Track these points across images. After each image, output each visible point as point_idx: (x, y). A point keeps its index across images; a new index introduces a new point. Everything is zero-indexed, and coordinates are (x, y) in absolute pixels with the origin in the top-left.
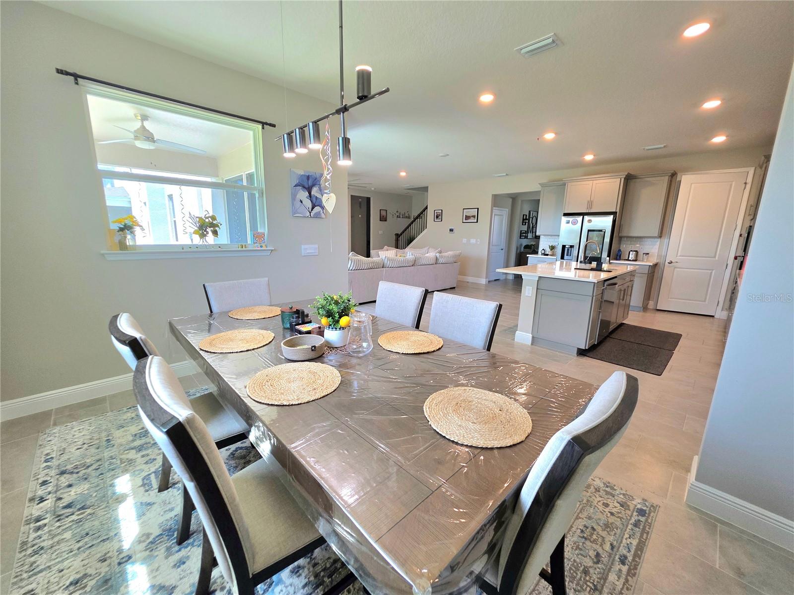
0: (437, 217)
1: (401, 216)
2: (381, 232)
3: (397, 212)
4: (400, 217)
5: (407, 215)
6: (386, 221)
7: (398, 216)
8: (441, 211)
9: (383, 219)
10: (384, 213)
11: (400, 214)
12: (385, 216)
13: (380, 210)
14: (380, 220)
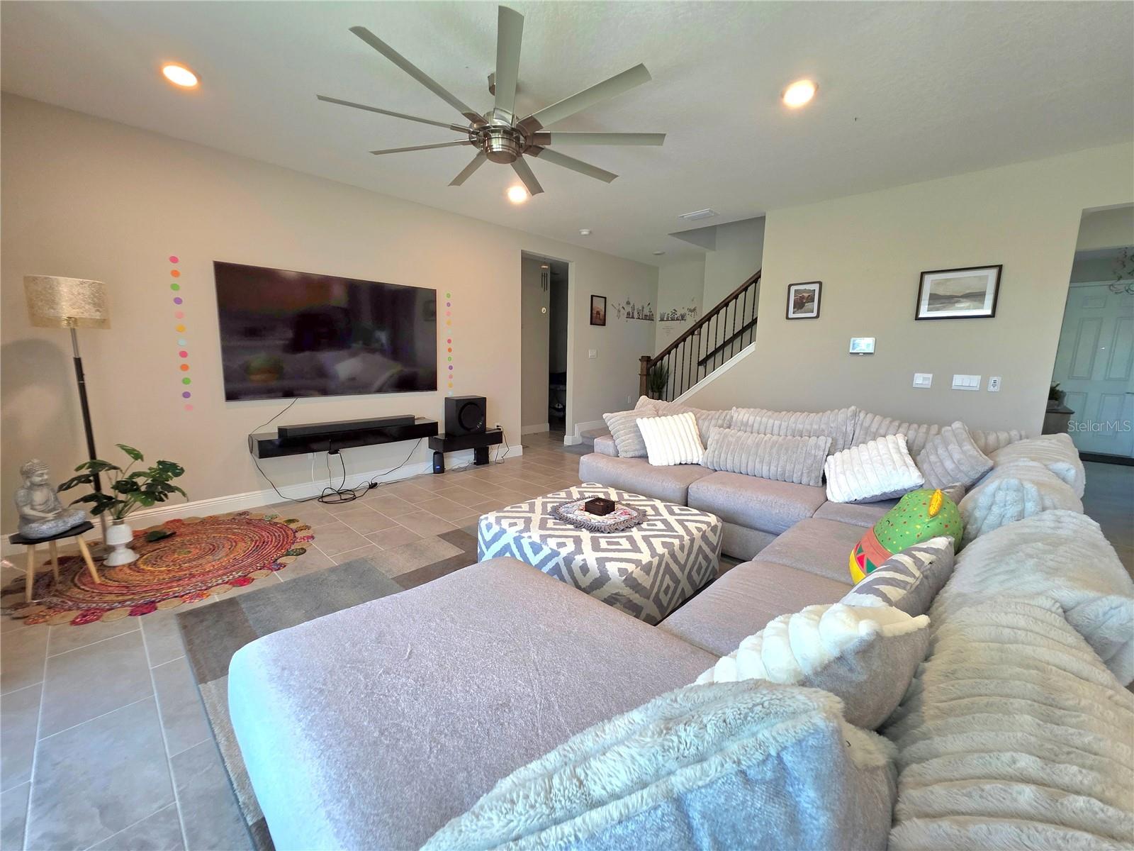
0: (800, 305)
1: (636, 315)
2: (591, 353)
3: (628, 303)
4: (633, 317)
5: (646, 312)
6: (604, 325)
7: (628, 314)
8: (816, 287)
9: (598, 319)
10: (599, 305)
11: (633, 308)
12: (602, 313)
13: (592, 296)
14: (591, 324)
